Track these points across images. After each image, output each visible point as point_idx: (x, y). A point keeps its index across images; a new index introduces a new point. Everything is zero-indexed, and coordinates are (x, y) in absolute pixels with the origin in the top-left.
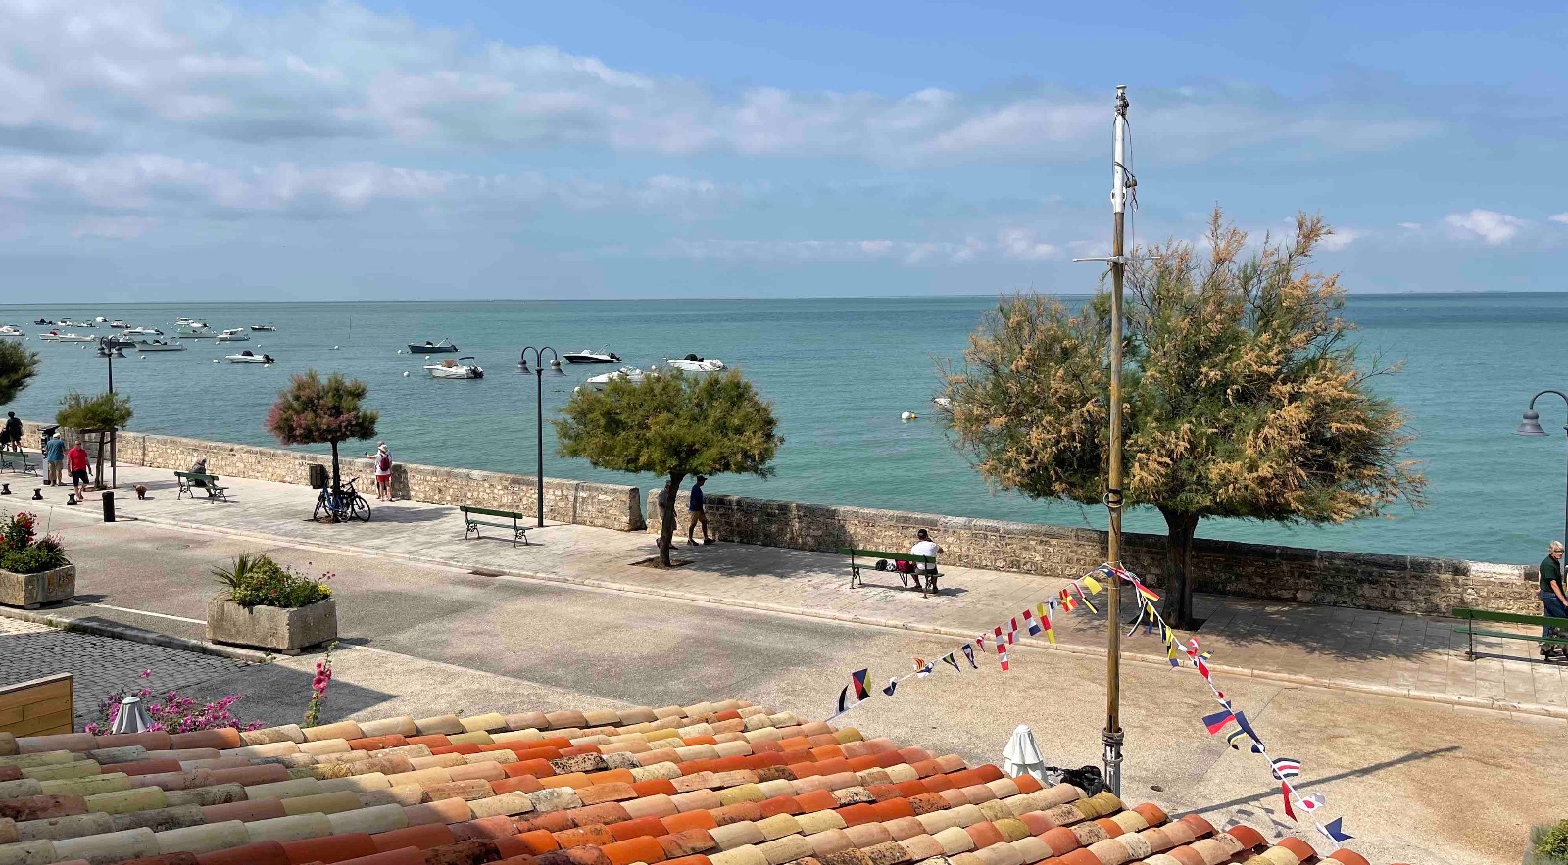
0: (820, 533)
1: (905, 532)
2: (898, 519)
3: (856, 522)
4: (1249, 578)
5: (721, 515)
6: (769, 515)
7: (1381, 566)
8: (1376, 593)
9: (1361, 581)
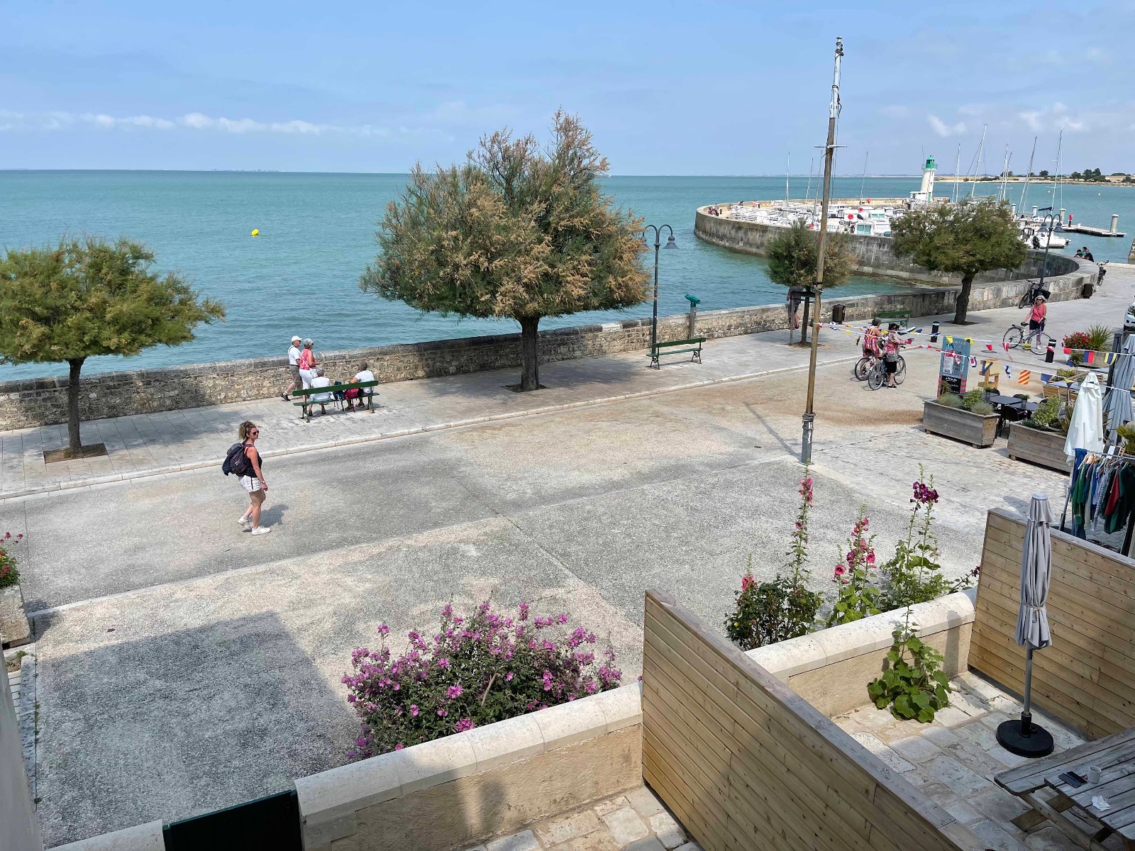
0: (177, 392)
1: (265, 374)
2: (256, 365)
3: (215, 376)
4: (507, 355)
5: (44, 400)
6: (109, 388)
7: (568, 334)
8: (566, 350)
9: (559, 345)
